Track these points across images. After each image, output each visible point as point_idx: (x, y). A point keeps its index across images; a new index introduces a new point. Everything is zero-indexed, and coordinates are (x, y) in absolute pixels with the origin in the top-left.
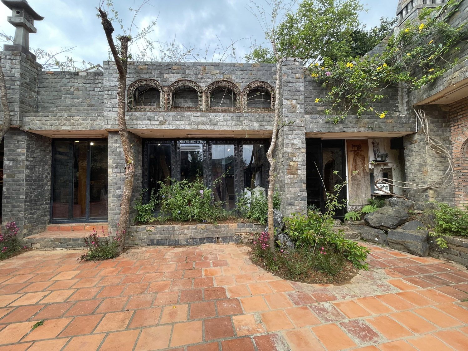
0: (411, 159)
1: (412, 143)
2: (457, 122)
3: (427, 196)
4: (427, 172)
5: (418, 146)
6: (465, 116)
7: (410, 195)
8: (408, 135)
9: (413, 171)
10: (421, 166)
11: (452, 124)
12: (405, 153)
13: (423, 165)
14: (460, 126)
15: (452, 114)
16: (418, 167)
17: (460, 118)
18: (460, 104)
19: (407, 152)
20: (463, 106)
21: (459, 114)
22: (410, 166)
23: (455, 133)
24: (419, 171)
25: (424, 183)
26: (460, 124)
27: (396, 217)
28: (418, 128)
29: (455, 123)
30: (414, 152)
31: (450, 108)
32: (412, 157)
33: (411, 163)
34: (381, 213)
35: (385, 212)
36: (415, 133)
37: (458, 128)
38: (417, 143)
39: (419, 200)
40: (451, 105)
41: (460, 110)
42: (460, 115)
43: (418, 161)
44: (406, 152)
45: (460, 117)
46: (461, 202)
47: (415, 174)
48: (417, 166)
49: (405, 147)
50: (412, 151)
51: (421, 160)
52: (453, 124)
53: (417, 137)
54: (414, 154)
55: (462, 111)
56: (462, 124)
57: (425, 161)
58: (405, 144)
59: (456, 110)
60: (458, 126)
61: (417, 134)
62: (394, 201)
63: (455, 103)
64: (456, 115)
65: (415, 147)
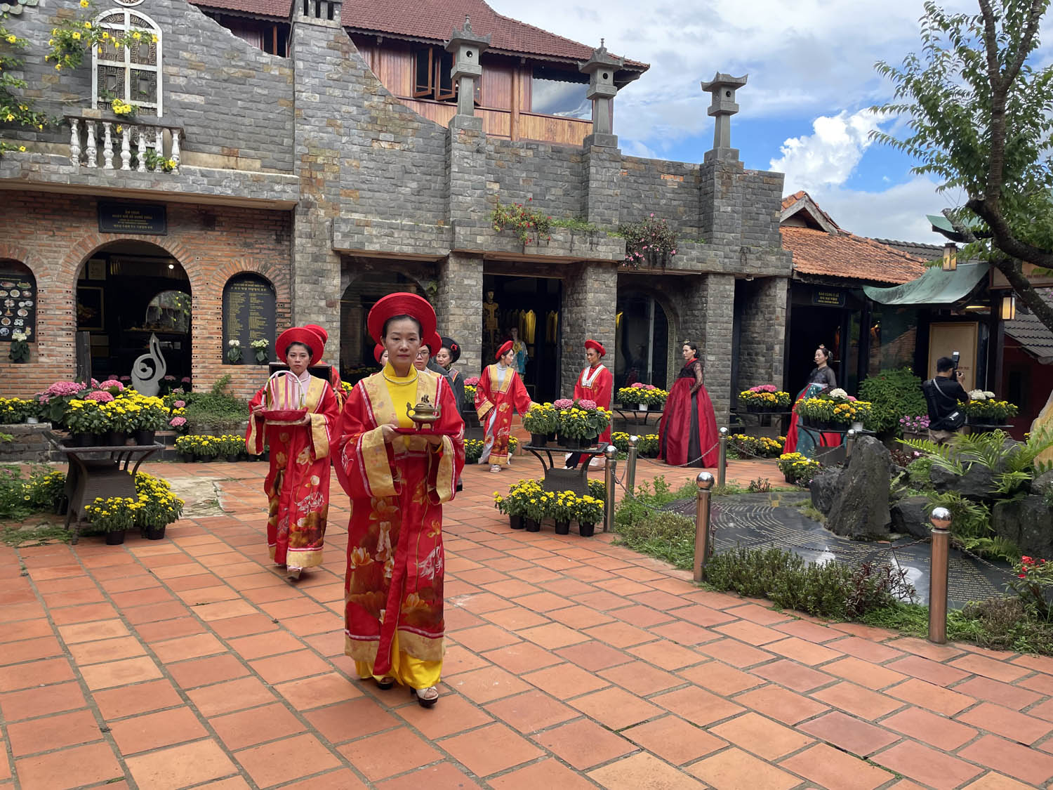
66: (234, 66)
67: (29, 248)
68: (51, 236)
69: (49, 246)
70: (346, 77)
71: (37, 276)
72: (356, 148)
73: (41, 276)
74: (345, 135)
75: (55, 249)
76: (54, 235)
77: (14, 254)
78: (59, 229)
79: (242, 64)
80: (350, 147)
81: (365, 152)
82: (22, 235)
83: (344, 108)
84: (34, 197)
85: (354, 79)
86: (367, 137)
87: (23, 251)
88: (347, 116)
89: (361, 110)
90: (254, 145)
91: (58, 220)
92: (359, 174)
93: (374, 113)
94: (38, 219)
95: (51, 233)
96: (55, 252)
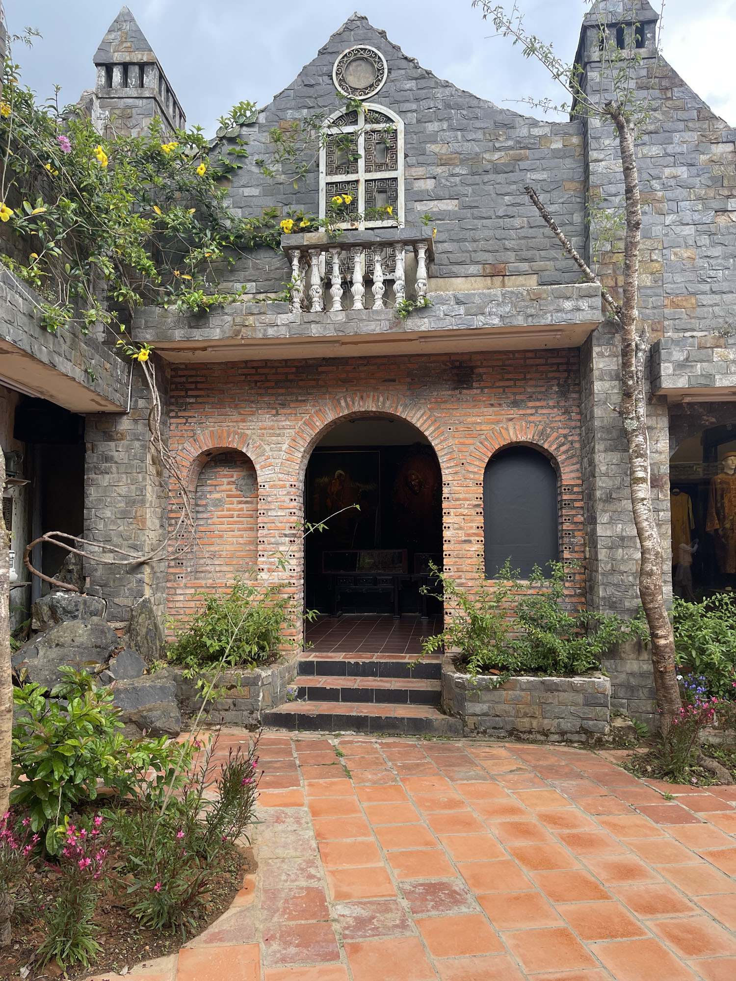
0: (105, 480)
1: (110, 438)
2: (184, 410)
3: (141, 581)
4: (144, 522)
5: (128, 449)
6: (200, 403)
7: (92, 583)
8: (103, 414)
9: (108, 513)
10: (131, 502)
11: (173, 411)
12: (88, 460)
13: (136, 501)
14: (190, 420)
15: (177, 389)
16: (123, 505)
17: (190, 403)
18: (193, 373)
19: (95, 460)
20: (198, 379)
21: (190, 393)
22: (99, 500)
23: (179, 434)
24: (124, 515)
25: (135, 548)
26: (190, 417)
27: (96, 647)
28: (132, 404)
29: (180, 410)
30: (116, 463)
31: (173, 373)
32: (107, 477)
33: (105, 492)
34: (57, 645)
35: (66, 639)
36: (124, 413)
37: (185, 423)
38: (125, 442)
39: (117, 595)
40: (174, 366)
41: (193, 386)
42: (193, 396)
43: (123, 490)
44: (91, 458)
45: (192, 400)
46: (179, 591)
47: (115, 523)
48: (120, 502)
49: (89, 446)
50: (108, 459)
51: (133, 487)
52: (177, 413)
53: (125, 424)
54: (114, 469)
55: (196, 389)
56: (195, 417)
57: (142, 490)
58: (91, 436)
59: (184, 383)
60: (187, 420)
61: (125, 417)
62: (64, 603)
63: (184, 367)
64: (183, 393)
65: (118, 451)
66: (498, 149)
67: (249, 432)
68: (274, 416)
69: (272, 428)
70: (668, 126)
71: (257, 467)
72: (689, 230)
73: (262, 467)
74: (671, 212)
75: (278, 432)
76: (277, 414)
77: (233, 441)
78: (283, 405)
79: (510, 143)
80: (678, 229)
81: (705, 233)
82: (243, 417)
83: (667, 171)
84: (256, 368)
85: (681, 125)
86: (706, 208)
87: (244, 438)
88: (672, 182)
89: (694, 170)
90: (528, 254)
91: (282, 395)
92: (694, 269)
93: (717, 170)
94: (261, 395)
95: (274, 412)
96: (279, 435)
